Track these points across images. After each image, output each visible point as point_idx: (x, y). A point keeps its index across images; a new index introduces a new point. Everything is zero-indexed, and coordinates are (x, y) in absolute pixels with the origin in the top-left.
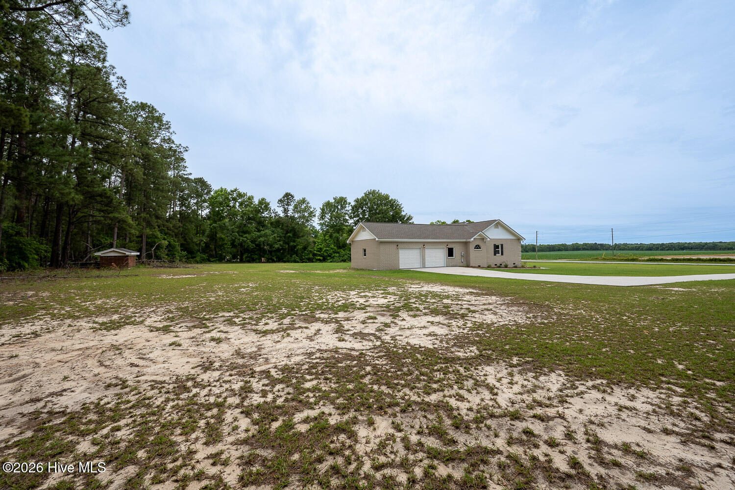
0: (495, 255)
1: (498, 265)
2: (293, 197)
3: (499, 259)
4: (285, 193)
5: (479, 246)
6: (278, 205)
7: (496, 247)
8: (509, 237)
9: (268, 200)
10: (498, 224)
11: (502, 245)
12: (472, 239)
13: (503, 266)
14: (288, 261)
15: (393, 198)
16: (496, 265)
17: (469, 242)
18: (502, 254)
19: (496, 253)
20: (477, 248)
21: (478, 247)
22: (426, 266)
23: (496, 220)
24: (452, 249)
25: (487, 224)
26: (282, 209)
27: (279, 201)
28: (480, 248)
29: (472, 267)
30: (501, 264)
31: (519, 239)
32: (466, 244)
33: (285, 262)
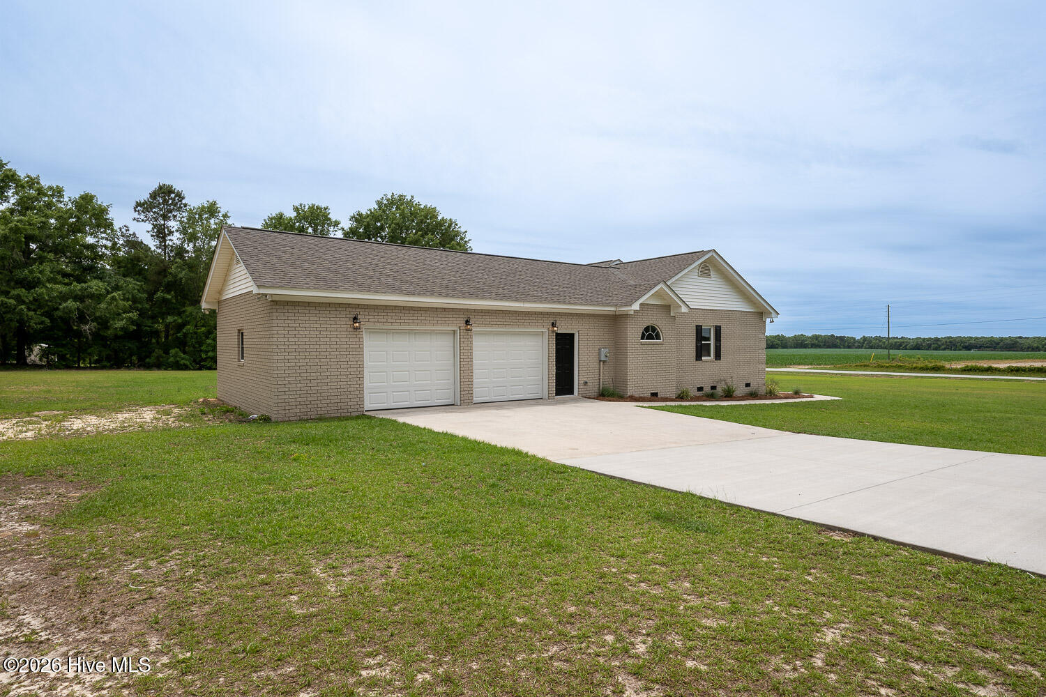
0: (699, 357)
1: (707, 389)
2: (180, 196)
3: (708, 371)
4: (156, 186)
5: (654, 329)
6: (136, 215)
7: (700, 334)
8: (737, 305)
9: (101, 200)
10: (711, 264)
11: (718, 330)
12: (636, 307)
13: (719, 390)
14: (159, 366)
15: (447, 217)
16: (700, 389)
17: (626, 316)
18: (718, 356)
19: (701, 351)
20: (650, 337)
21: (650, 333)
22: (475, 400)
23: (702, 253)
24: (571, 337)
25: (679, 262)
26: (149, 226)
27: (138, 204)
28: (658, 337)
29: (633, 399)
30: (713, 388)
31: (761, 312)
32: (616, 321)
33: (148, 367)
